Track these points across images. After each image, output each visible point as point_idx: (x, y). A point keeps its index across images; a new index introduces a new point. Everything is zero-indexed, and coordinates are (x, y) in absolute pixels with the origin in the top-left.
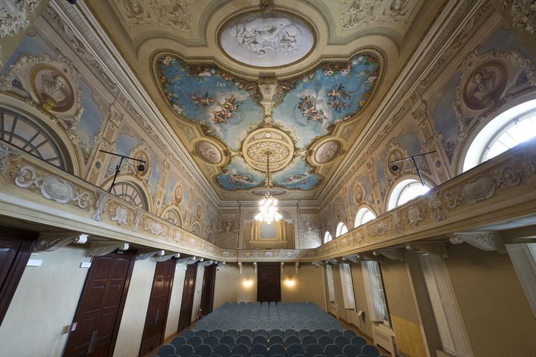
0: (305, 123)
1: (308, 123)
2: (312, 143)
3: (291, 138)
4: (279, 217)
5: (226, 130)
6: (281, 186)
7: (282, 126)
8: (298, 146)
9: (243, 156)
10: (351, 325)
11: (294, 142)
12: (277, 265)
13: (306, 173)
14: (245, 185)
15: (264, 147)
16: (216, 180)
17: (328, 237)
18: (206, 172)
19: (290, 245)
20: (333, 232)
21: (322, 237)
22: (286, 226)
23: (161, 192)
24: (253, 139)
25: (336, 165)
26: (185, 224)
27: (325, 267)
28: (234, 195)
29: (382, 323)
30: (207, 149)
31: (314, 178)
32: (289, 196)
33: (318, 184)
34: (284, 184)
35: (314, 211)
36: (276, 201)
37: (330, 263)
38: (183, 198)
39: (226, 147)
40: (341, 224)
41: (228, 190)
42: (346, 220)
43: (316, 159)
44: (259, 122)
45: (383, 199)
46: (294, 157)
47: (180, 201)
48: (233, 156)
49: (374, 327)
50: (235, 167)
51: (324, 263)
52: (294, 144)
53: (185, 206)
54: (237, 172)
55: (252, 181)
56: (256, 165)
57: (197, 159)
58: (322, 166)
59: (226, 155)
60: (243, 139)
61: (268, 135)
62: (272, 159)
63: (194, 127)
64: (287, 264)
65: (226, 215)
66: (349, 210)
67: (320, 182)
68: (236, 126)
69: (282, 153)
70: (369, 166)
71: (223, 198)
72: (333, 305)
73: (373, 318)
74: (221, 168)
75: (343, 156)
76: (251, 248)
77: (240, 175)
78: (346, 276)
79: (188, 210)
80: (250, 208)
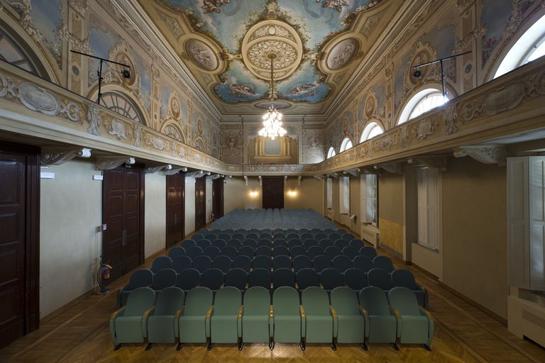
0: (319, 13)
1: (322, 12)
2: (325, 42)
3: (300, 35)
4: (283, 132)
5: (219, 23)
6: (287, 99)
7: (290, 18)
8: (308, 46)
9: (242, 61)
10: (344, 225)
11: (303, 41)
12: (281, 178)
13: (315, 83)
14: (247, 97)
15: (267, 48)
16: (215, 91)
17: (332, 153)
18: (201, 80)
19: (294, 160)
20: (337, 148)
21: (326, 152)
22: (290, 142)
23: (156, 105)
24: (253, 36)
25: (349, 72)
26: (188, 140)
27: (326, 180)
28: (236, 108)
29: (371, 224)
30: (199, 51)
31: (324, 87)
32: (294, 110)
33: (326, 96)
34: (289, 95)
35: (320, 127)
36: (280, 116)
37: (331, 177)
38: (181, 112)
39: (222, 48)
40: (346, 139)
41: (229, 103)
42: (352, 135)
43: (327, 65)
44: (261, 11)
45: (395, 113)
46: (302, 61)
47: (178, 115)
48: (232, 61)
49: (363, 227)
50: (234, 74)
51: (325, 177)
52: (303, 43)
53: (185, 120)
54: (237, 81)
55: (254, 93)
56: (258, 72)
57: (190, 63)
58: (334, 73)
59: (223, 59)
60: (242, 37)
61: (272, 31)
62: (277, 64)
63: (179, 18)
64: (290, 177)
65: (228, 131)
66: (357, 125)
67: (329, 94)
68: (231, 17)
69: (289, 56)
70: (387, 73)
71: (224, 112)
72: (329, 211)
73: (363, 220)
74: (219, 76)
75: (359, 60)
76: (255, 163)
77: (240, 84)
78: (344, 188)
79: (189, 125)
80: (254, 123)
